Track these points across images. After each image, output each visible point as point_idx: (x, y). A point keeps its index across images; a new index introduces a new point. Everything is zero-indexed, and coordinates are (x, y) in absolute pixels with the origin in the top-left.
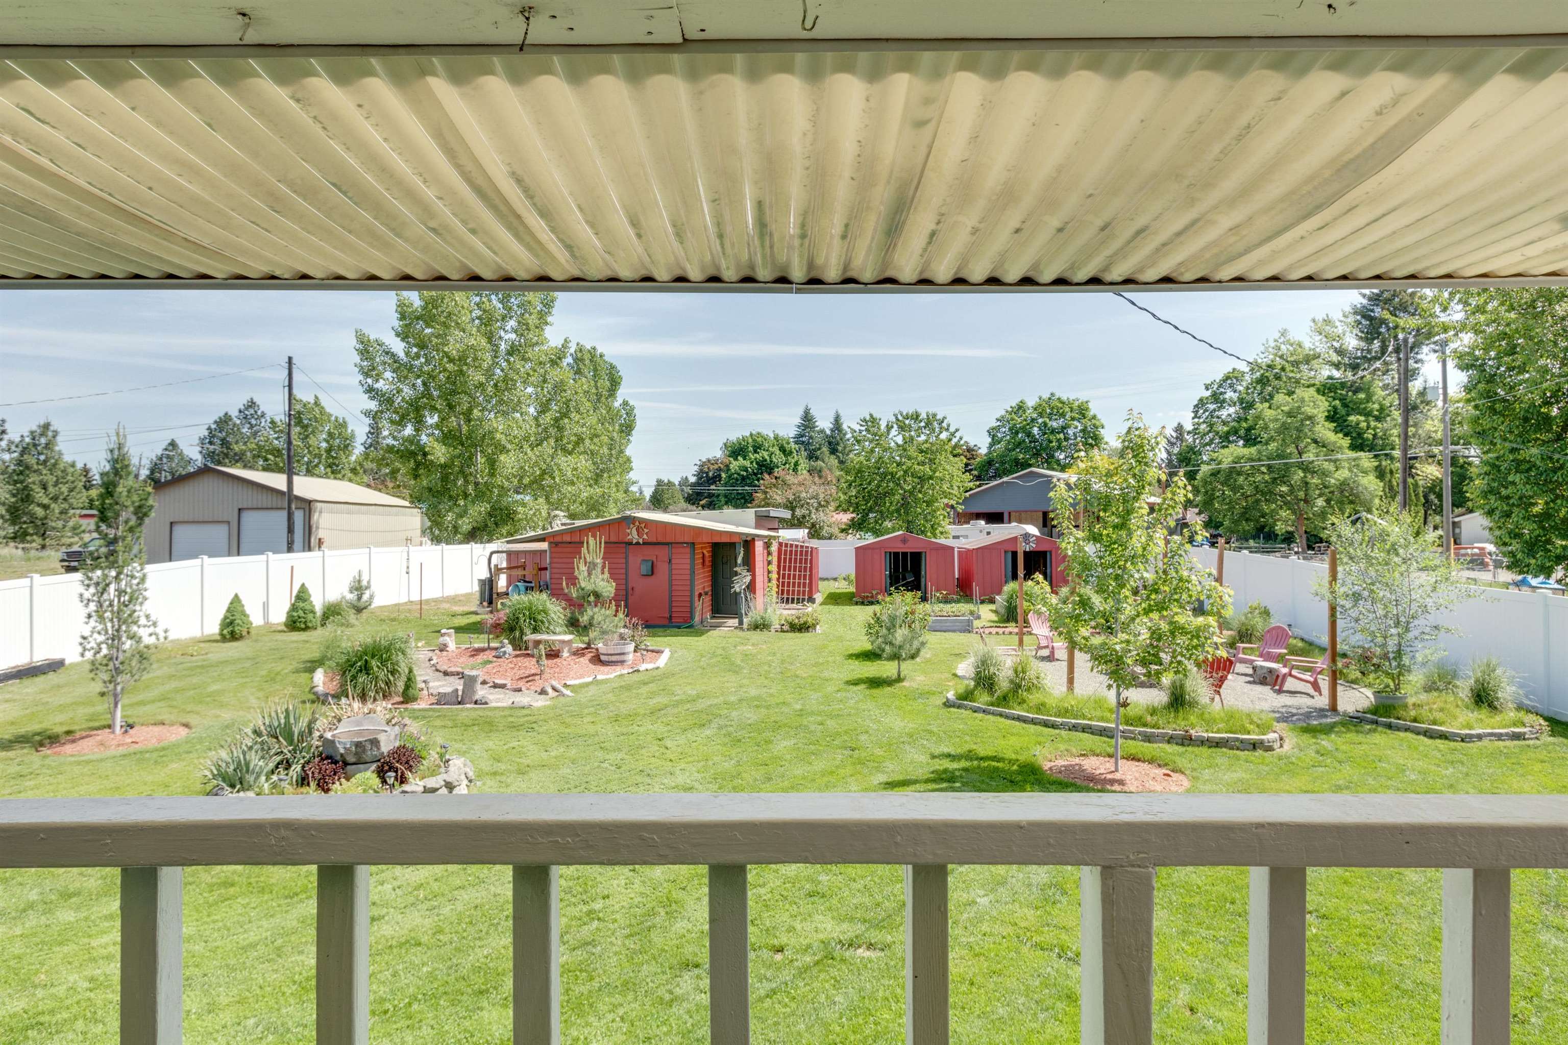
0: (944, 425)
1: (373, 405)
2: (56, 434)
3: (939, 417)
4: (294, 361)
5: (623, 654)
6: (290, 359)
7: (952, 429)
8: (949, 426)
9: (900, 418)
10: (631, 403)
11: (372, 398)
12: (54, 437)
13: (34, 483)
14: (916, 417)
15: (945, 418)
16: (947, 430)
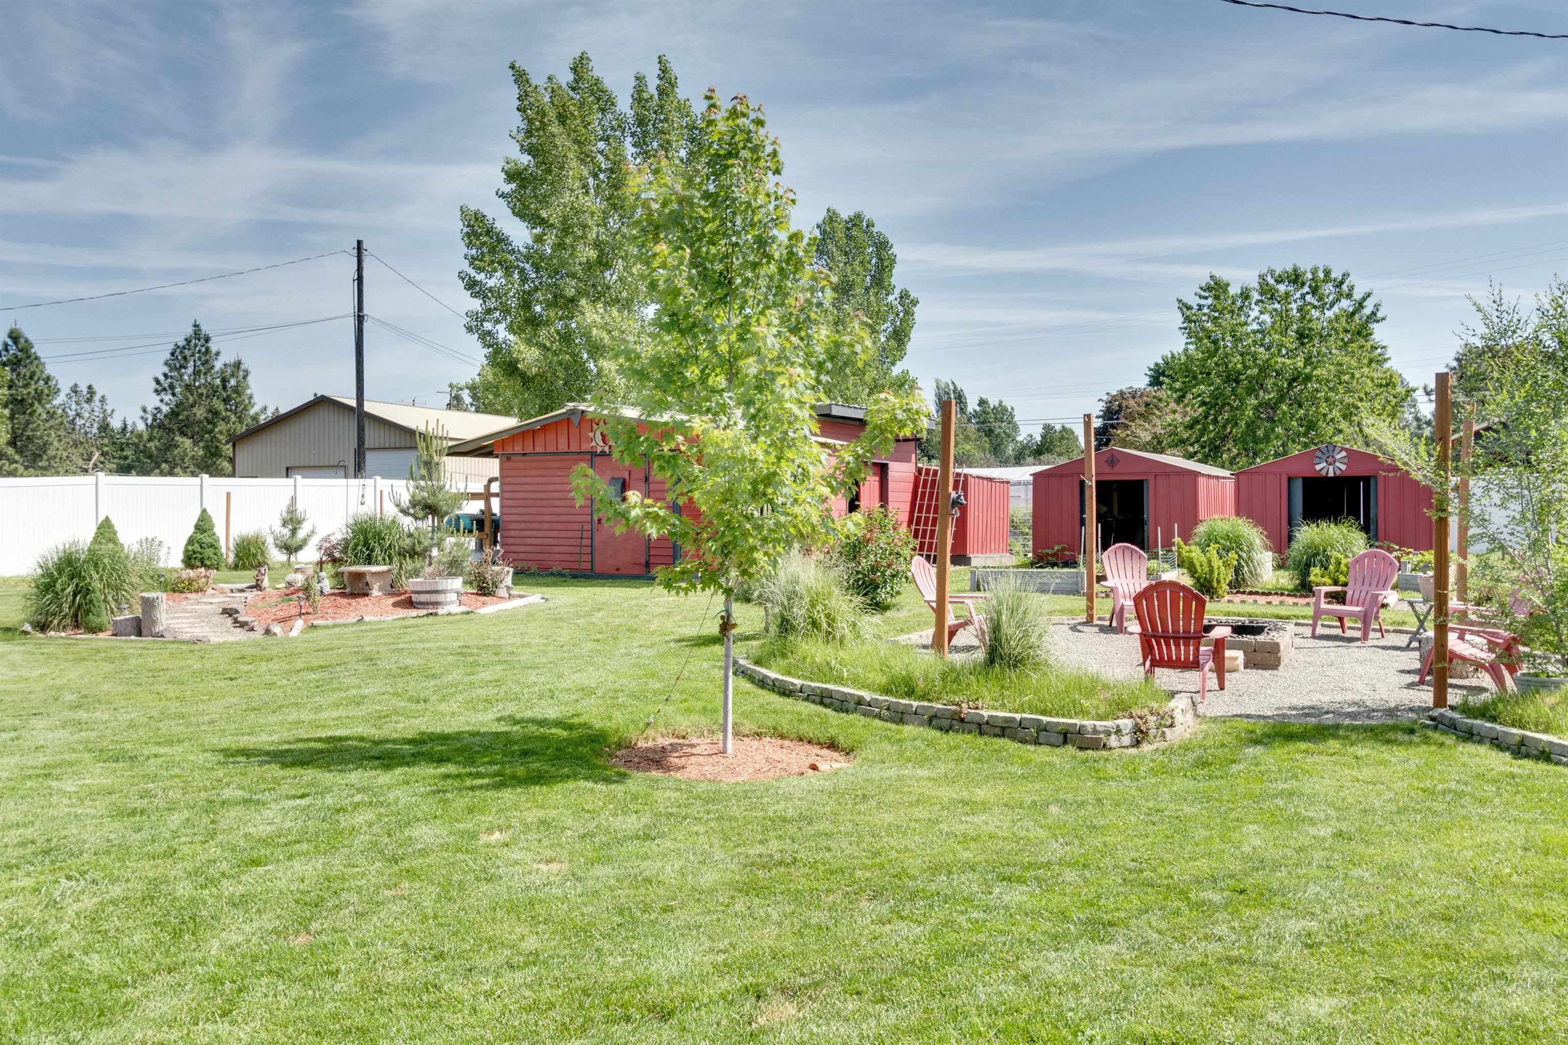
0: (1345, 287)
1: (476, 305)
2: (246, 374)
3: (1336, 274)
4: (365, 246)
5: (436, 592)
6: (359, 243)
7: (1357, 296)
8: (1352, 288)
9: (1271, 281)
10: (913, 295)
11: (475, 295)
12: (245, 377)
13: (221, 432)
14: (1295, 278)
15: (1346, 275)
16: (1349, 296)
